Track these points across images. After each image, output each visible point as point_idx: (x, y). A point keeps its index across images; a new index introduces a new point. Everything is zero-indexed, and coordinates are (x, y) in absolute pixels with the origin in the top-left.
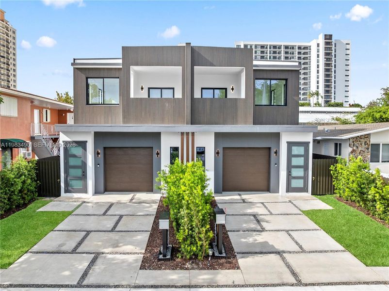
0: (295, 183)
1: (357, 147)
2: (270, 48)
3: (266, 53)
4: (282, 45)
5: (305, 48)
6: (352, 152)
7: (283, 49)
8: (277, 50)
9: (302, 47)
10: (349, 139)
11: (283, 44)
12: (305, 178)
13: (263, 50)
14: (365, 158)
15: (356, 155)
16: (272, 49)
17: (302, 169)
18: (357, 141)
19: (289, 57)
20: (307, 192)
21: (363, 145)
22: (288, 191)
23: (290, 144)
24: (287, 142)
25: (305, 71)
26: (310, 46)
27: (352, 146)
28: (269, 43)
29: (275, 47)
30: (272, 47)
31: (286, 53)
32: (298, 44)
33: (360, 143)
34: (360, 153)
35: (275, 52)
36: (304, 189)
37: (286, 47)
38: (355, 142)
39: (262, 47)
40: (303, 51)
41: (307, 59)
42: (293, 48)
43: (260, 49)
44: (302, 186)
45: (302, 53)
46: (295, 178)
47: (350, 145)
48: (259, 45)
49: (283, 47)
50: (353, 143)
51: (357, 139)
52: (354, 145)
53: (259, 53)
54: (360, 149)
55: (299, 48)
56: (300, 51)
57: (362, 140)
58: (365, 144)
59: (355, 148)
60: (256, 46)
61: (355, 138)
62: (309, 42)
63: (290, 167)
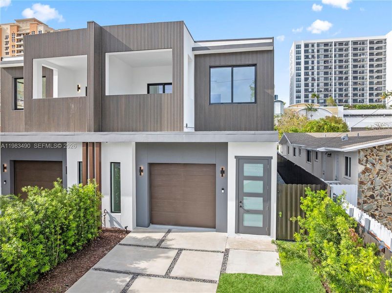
0: (250, 221)
1: (373, 165)
2: (335, 45)
3: (331, 51)
4: (349, 41)
5: (379, 42)
6: (364, 172)
7: (350, 45)
8: (344, 47)
9: (375, 42)
10: (359, 151)
11: (351, 39)
12: (266, 213)
13: (326, 48)
14: (388, 181)
15: (371, 176)
16: (337, 46)
17: (261, 199)
18: (373, 155)
19: (359, 54)
20: (269, 235)
21: (384, 160)
22: (238, 231)
23: (241, 161)
24: (236, 157)
25: (379, 68)
26: (386, 40)
27: (364, 162)
28: (334, 40)
29: (341, 44)
30: (337, 44)
31: (355, 49)
32: (369, 38)
33: (378, 157)
34: (378, 174)
35: (341, 50)
36: (264, 230)
37: (355, 43)
38: (368, 157)
39: (326, 45)
40: (376, 46)
41: (382, 55)
42: (363, 43)
43: (323, 47)
44: (260, 225)
45: (375, 48)
46: (248, 212)
47: (360, 162)
48: (322, 43)
49: (350, 42)
50: (366, 159)
51: (372, 151)
52: (367, 161)
53: (322, 52)
54: (378, 167)
55: (371, 42)
56: (372, 45)
57: (381, 153)
58: (387, 161)
59: (369, 166)
60: (318, 45)
61: (369, 151)
62: (385, 35)
63: (240, 195)
